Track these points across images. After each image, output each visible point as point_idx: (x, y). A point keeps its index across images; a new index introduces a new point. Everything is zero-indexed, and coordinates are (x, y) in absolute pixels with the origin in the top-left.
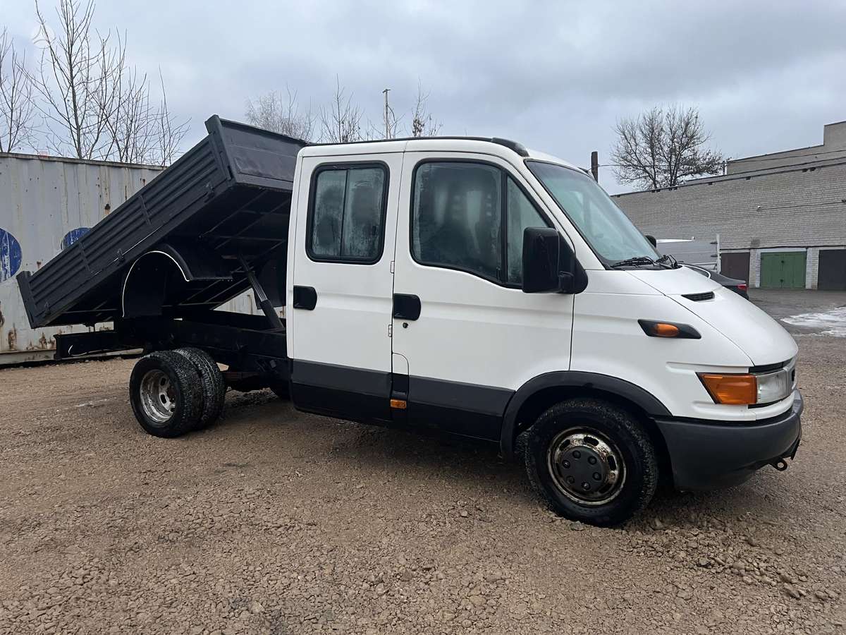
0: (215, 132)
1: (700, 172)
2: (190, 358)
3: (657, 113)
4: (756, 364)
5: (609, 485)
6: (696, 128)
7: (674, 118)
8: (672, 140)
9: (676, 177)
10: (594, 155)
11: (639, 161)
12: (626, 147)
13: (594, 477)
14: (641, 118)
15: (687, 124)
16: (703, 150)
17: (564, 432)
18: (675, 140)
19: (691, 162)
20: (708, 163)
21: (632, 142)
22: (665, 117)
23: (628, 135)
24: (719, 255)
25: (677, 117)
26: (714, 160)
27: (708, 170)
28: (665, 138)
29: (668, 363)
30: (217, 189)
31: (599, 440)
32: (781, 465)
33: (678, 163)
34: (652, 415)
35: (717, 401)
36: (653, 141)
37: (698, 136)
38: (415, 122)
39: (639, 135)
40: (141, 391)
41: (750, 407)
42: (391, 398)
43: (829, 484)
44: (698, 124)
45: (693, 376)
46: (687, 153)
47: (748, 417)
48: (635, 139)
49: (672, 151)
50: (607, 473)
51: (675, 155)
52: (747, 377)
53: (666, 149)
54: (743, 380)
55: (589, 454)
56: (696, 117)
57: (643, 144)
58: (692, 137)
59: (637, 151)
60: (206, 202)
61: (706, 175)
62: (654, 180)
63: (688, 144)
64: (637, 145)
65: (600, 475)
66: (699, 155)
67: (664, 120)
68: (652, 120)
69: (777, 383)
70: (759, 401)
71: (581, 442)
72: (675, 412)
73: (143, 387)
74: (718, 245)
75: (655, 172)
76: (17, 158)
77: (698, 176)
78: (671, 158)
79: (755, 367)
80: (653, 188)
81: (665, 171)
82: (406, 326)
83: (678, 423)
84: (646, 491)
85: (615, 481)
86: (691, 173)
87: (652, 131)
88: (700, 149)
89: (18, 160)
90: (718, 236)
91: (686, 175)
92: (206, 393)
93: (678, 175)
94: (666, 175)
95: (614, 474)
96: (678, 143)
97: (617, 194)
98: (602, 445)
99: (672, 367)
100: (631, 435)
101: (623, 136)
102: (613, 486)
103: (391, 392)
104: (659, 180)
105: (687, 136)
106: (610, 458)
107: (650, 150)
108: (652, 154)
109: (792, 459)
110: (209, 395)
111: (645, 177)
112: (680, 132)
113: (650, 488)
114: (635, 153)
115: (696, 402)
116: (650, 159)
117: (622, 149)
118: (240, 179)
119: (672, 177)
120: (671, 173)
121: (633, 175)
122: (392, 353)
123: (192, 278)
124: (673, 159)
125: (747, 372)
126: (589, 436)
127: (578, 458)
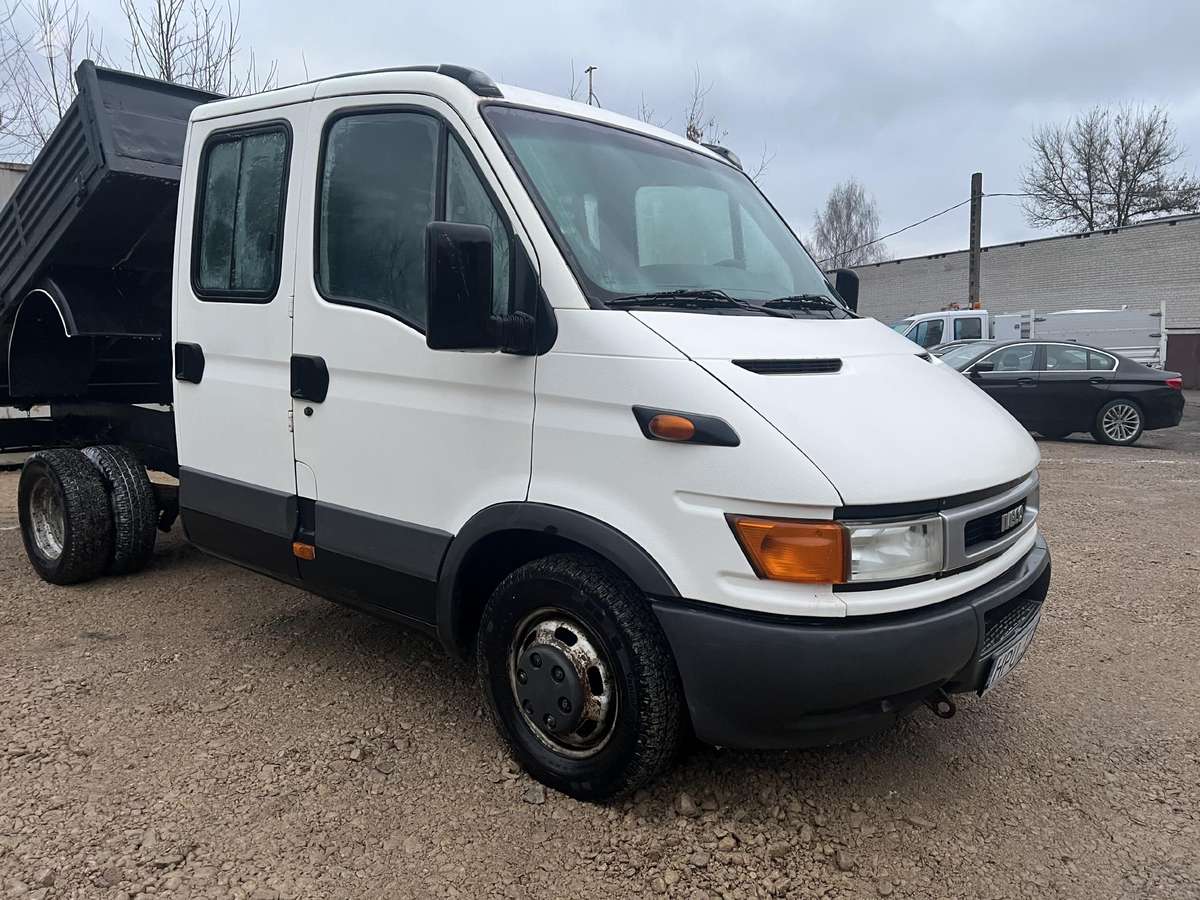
0: (84, 90)
1: (1167, 206)
2: (100, 462)
3: (1100, 114)
4: (848, 502)
5: (592, 723)
6: (1164, 138)
7: (1127, 124)
8: (1124, 159)
9: (1127, 216)
10: (977, 179)
11: (1067, 191)
12: (1046, 170)
13: (560, 704)
14: (1073, 123)
15: (1148, 134)
16: (1173, 173)
17: (530, 617)
18: (1128, 158)
19: (1156, 191)
20: (1181, 194)
21: (1057, 162)
22: (1113, 121)
23: (1049, 151)
24: (1163, 335)
25: (1133, 122)
26: (1191, 189)
27: (1179, 204)
28: (1113, 155)
29: (678, 492)
30: (90, 183)
31: (579, 636)
32: (944, 707)
33: (1129, 192)
34: (651, 595)
35: (762, 574)
36: (1090, 157)
37: (1167, 151)
38: (689, 129)
39: (1067, 149)
40: (32, 511)
41: (837, 589)
42: (296, 539)
43: (1107, 743)
44: (1167, 132)
45: (720, 520)
46: (1146, 178)
47: (831, 609)
48: (1061, 158)
49: (1122, 175)
50: (583, 701)
51: (1127, 182)
52: (829, 527)
53: (1112, 172)
54: (819, 533)
55: (553, 661)
56: (1165, 122)
57: (1074, 165)
58: (1156, 152)
59: (1064, 176)
60: (78, 206)
61: (1176, 212)
62: (1090, 220)
63: (1148, 163)
64: (1064, 166)
65: (569, 704)
66: (1168, 181)
67: (1111, 127)
68: (1090, 128)
69: (912, 543)
70: (855, 578)
71: (550, 637)
72: (687, 590)
73: (35, 502)
74: (1163, 318)
75: (1092, 210)
76: (12, 170)
77: (1164, 214)
78: (1120, 186)
79: (845, 507)
80: (1089, 230)
81: (1110, 207)
82: (309, 412)
83: (692, 613)
84: (644, 743)
85: (601, 716)
86: (1153, 210)
87: (1091, 143)
88: (1169, 171)
89: (13, 173)
90: (1163, 305)
91: (1144, 212)
92: (119, 519)
93: (1130, 213)
94: (1110, 213)
95: (599, 704)
96: (1132, 162)
97: (1019, 241)
98: (583, 645)
99: (685, 501)
100: (620, 629)
101: (1042, 153)
102: (599, 726)
103: (297, 530)
104: (1098, 220)
105: (1148, 151)
106: (593, 671)
107: (1085, 175)
108: (1089, 179)
109: (980, 694)
110: (123, 520)
111: (1076, 217)
112: (1137, 145)
113: (651, 736)
114: (1061, 179)
115: (724, 574)
116: (1085, 188)
117: (1040, 171)
118: (115, 164)
119: (1120, 216)
120: (1118, 210)
121: (1056, 214)
122: (295, 461)
123: (76, 333)
124: (1124, 189)
125: (831, 518)
126: (565, 626)
127: (539, 666)
